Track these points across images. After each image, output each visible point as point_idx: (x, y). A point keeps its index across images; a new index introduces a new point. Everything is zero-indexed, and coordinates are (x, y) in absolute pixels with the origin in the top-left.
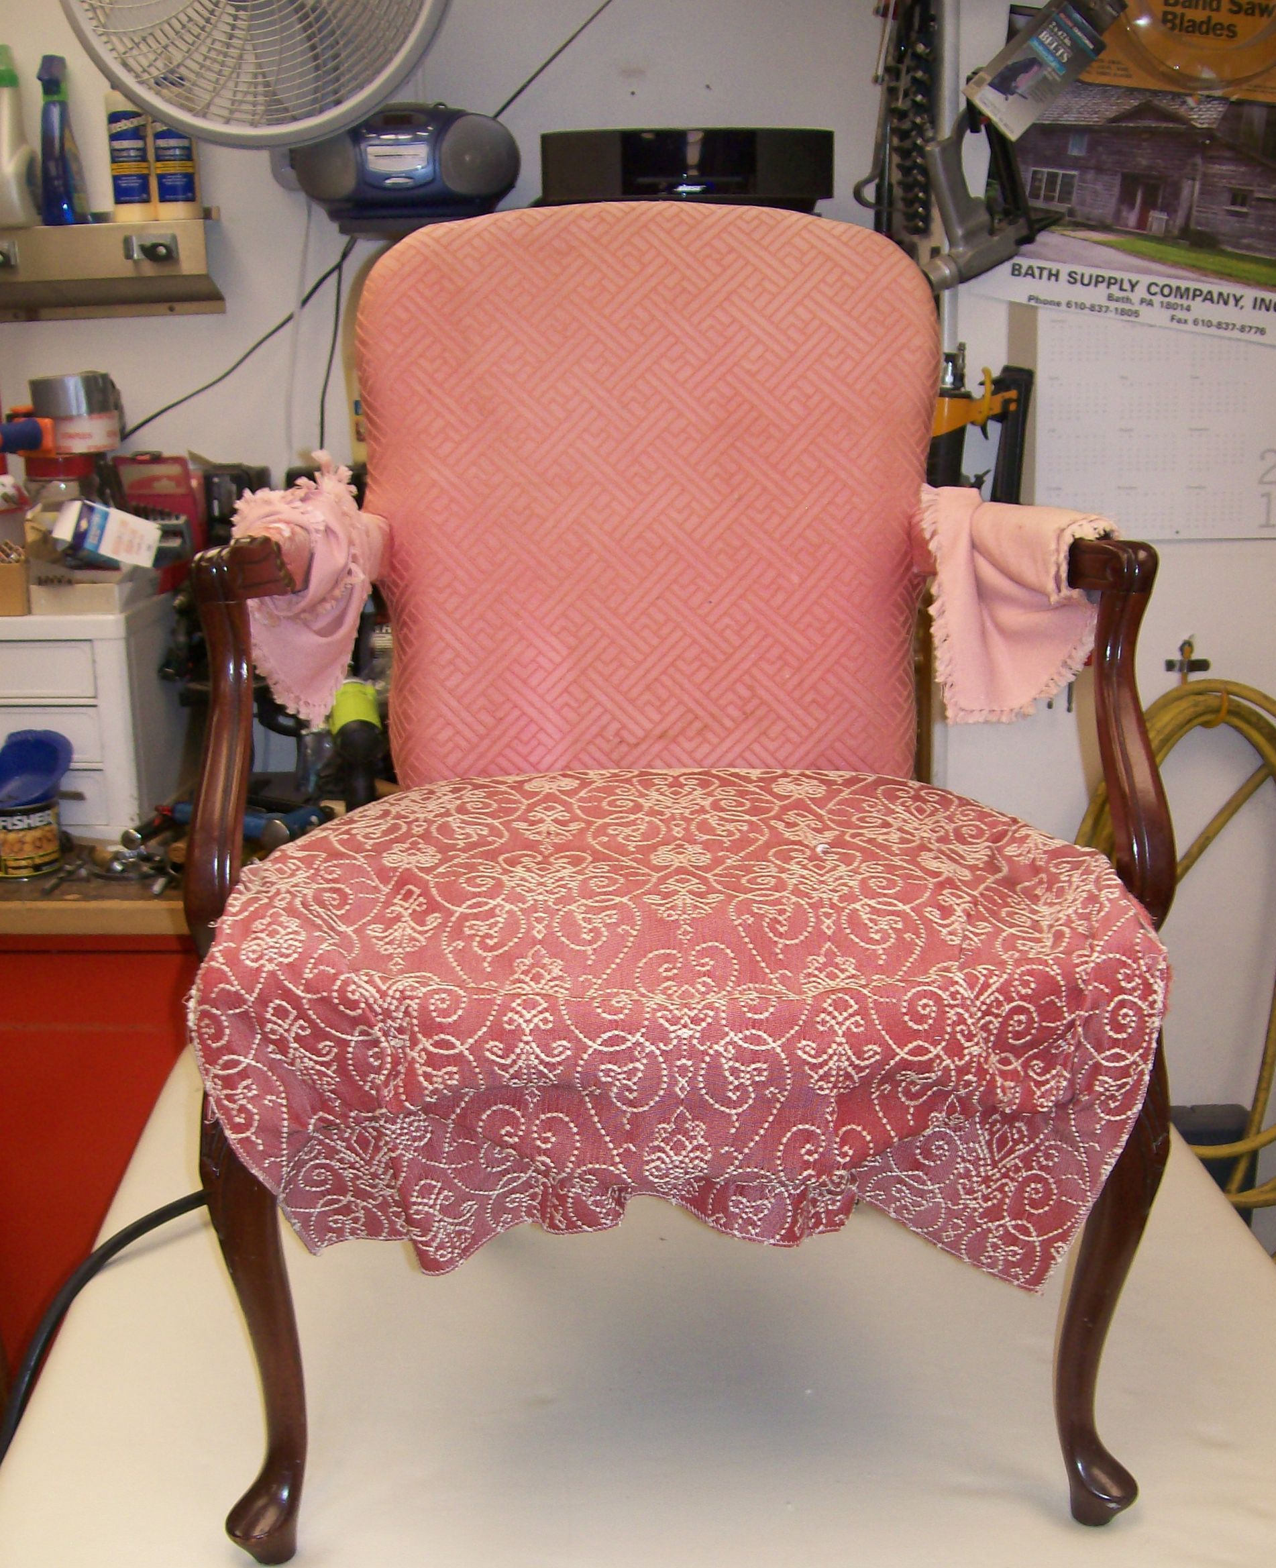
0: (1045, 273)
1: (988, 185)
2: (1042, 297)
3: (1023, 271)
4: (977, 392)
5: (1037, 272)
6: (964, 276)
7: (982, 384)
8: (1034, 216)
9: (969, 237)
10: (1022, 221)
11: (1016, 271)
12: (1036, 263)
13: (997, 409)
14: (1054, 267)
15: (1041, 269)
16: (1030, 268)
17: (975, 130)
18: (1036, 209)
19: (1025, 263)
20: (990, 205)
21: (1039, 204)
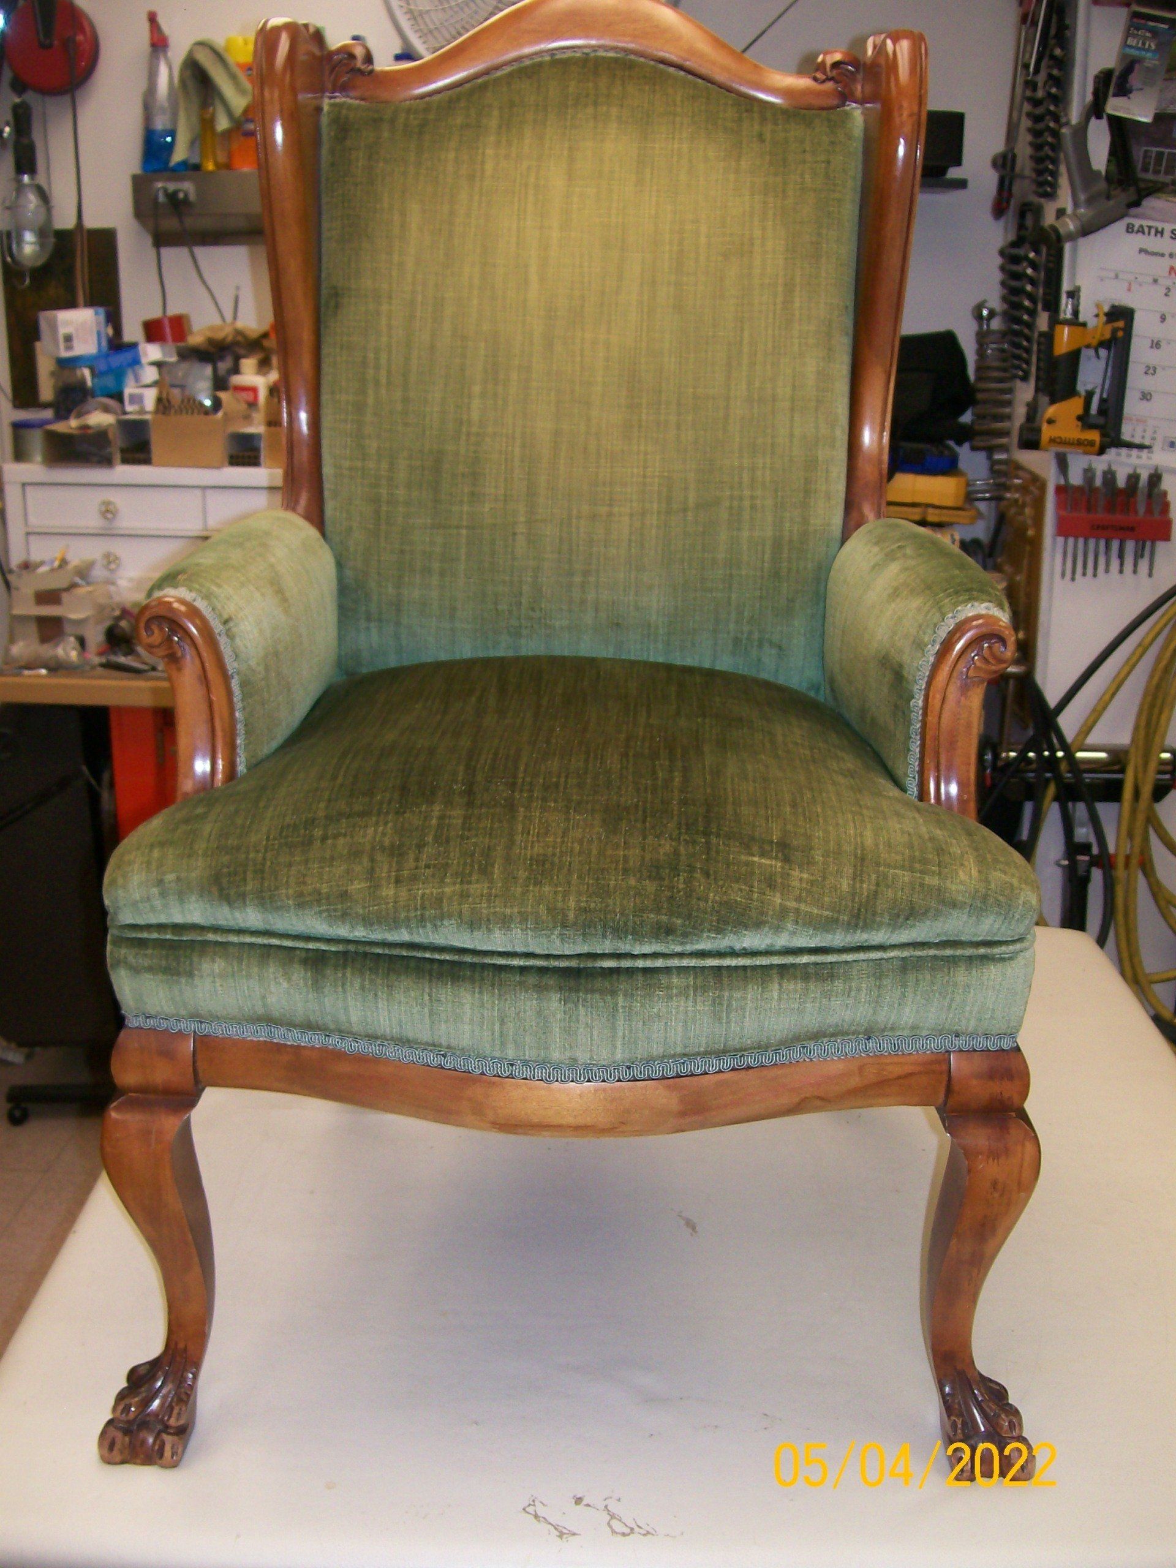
0: (1153, 231)
1: (1109, 161)
2: (1149, 250)
3: (1136, 229)
4: (1092, 323)
5: (1146, 230)
6: (1086, 230)
7: (1097, 316)
8: (1142, 185)
9: (1090, 201)
10: (1132, 190)
11: (1130, 229)
12: (1145, 223)
13: (1108, 336)
14: (1160, 226)
15: (1150, 228)
16: (1141, 226)
17: (1099, 117)
18: (1145, 181)
19: (1137, 223)
20: (1108, 178)
21: (1150, 176)
